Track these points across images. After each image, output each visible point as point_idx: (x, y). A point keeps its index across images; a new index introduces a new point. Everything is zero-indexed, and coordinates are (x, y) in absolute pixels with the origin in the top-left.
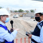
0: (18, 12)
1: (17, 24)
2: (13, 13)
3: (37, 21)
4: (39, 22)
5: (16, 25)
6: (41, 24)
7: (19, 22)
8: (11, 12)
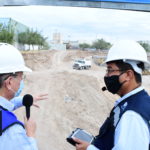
0: (92, 47)
1: (84, 91)
2: (75, 51)
3: (114, 93)
4: (122, 96)
5: (81, 92)
6: (126, 104)
7: (93, 86)
8: (68, 48)
